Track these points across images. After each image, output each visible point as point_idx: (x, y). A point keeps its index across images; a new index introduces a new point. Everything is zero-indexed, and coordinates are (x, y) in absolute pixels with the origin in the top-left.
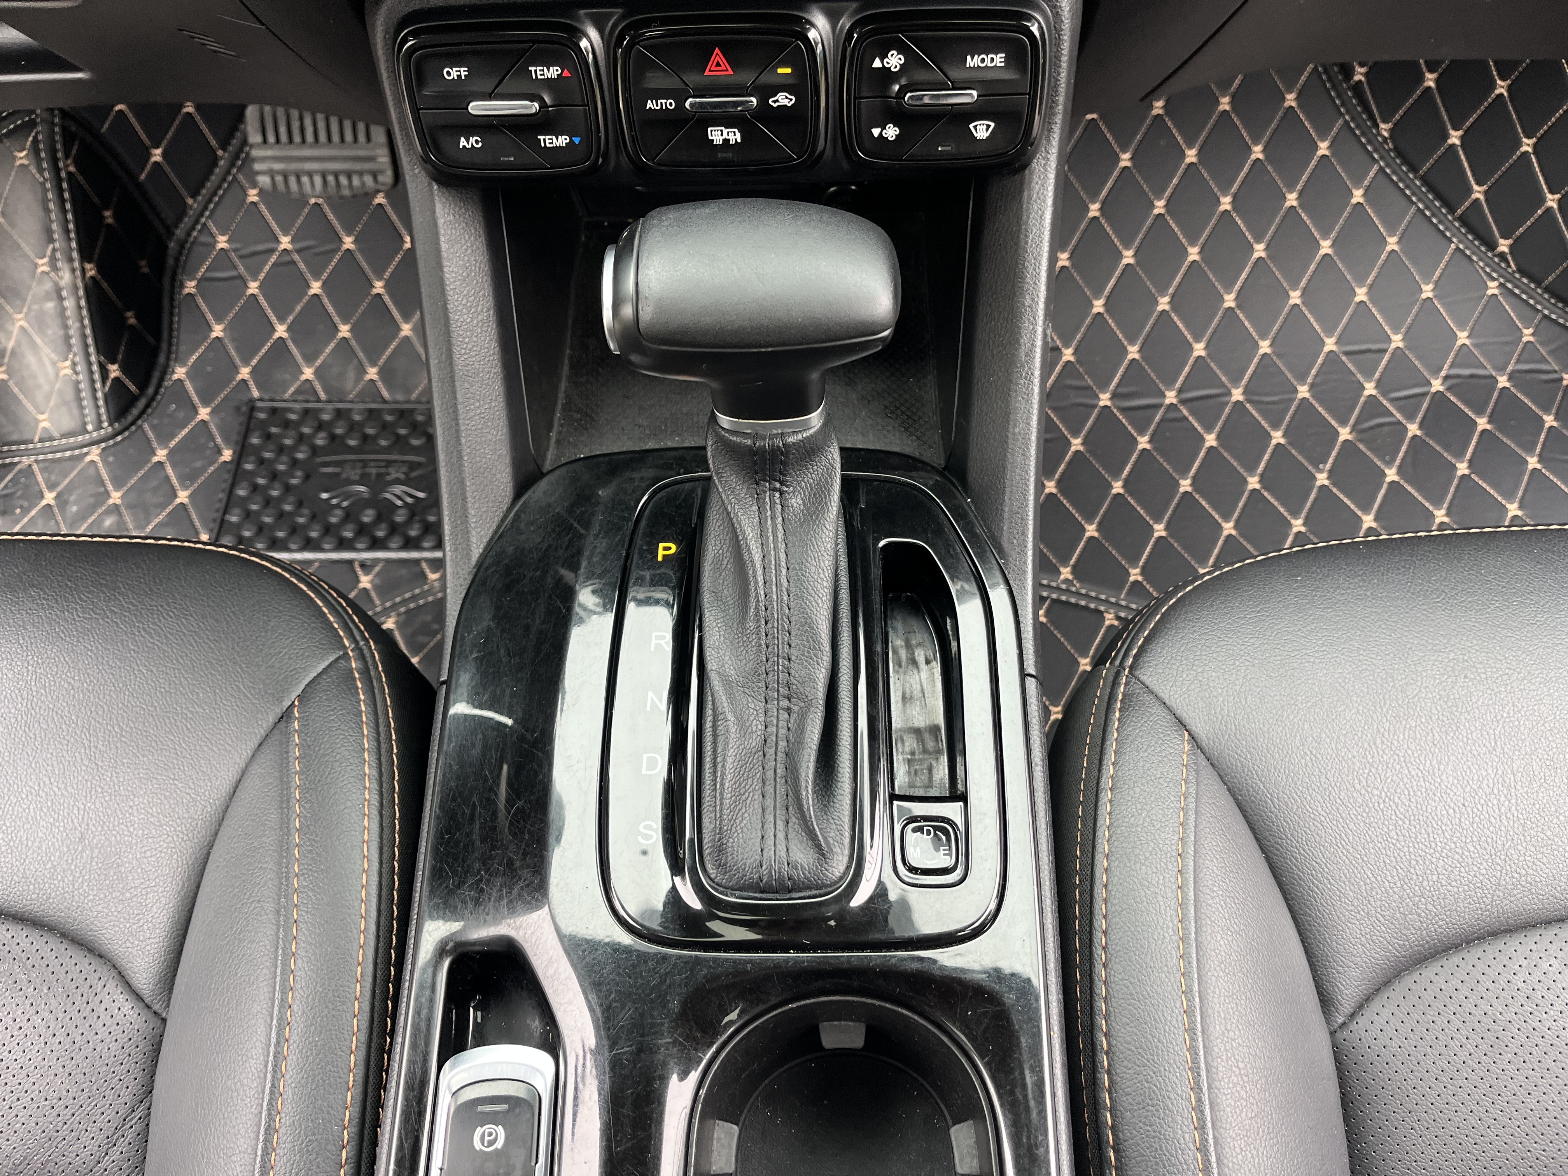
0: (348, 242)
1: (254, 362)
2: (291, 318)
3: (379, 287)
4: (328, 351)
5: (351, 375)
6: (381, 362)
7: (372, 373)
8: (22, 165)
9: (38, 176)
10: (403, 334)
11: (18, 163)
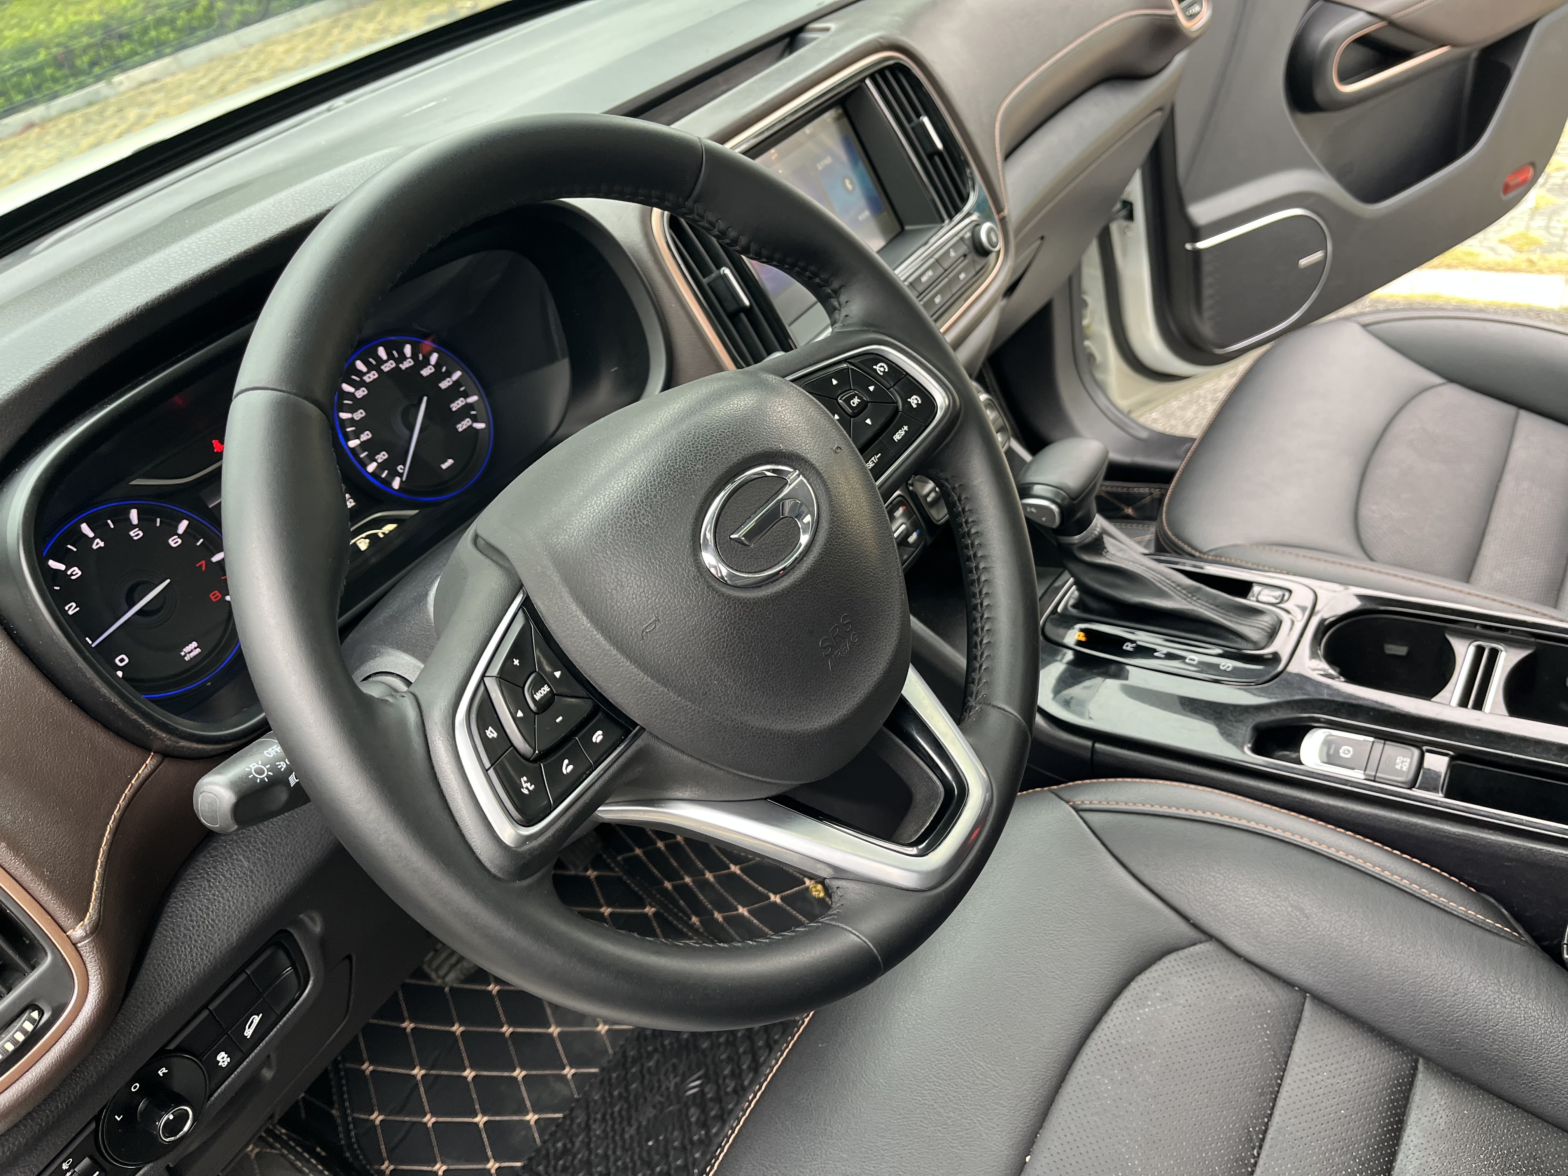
0: (458, 1029)
1: (490, 1154)
2: (477, 1107)
3: (507, 1030)
4: (525, 1095)
5: (558, 1086)
6: (565, 1061)
7: (569, 1072)
8: (257, 1154)
9: (274, 1151)
10: (555, 1034)
11: (253, 1155)
